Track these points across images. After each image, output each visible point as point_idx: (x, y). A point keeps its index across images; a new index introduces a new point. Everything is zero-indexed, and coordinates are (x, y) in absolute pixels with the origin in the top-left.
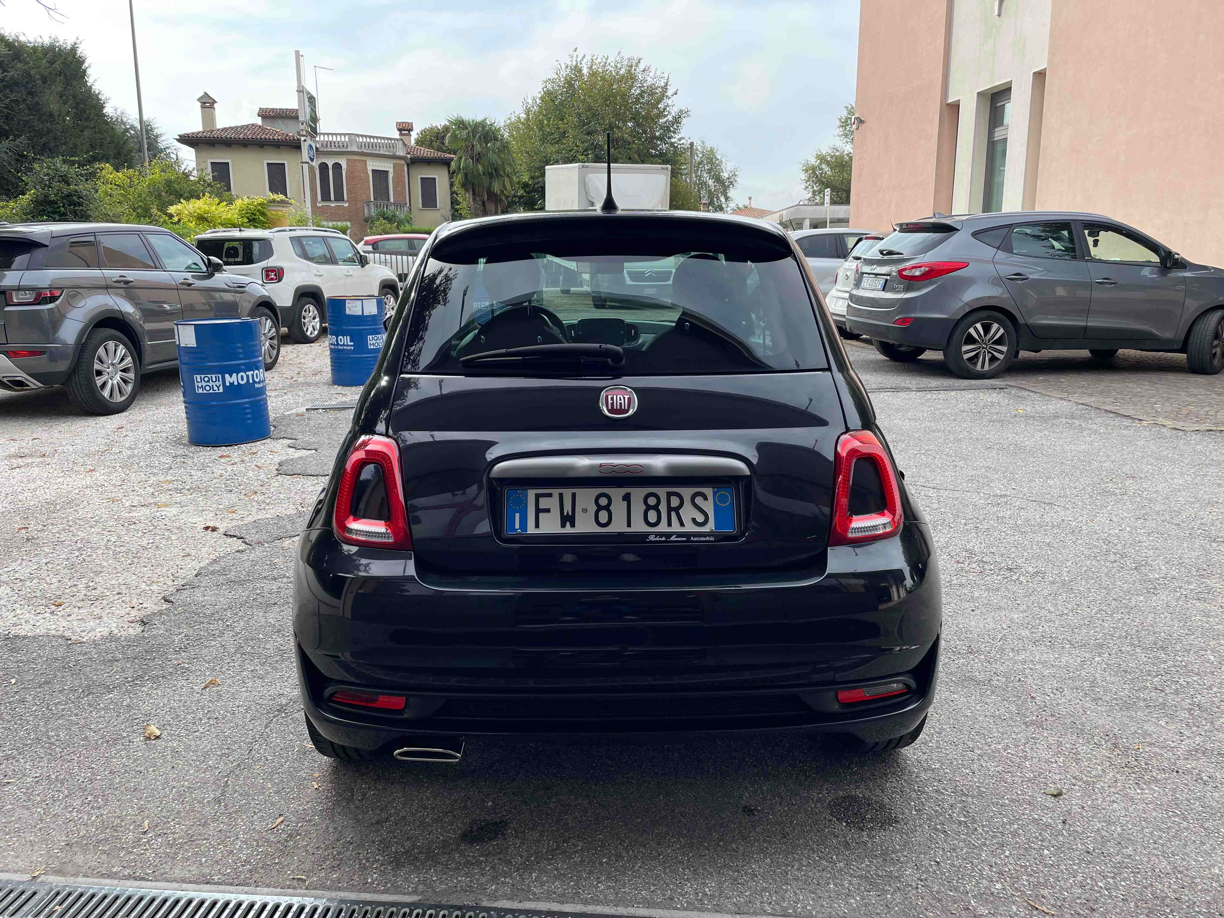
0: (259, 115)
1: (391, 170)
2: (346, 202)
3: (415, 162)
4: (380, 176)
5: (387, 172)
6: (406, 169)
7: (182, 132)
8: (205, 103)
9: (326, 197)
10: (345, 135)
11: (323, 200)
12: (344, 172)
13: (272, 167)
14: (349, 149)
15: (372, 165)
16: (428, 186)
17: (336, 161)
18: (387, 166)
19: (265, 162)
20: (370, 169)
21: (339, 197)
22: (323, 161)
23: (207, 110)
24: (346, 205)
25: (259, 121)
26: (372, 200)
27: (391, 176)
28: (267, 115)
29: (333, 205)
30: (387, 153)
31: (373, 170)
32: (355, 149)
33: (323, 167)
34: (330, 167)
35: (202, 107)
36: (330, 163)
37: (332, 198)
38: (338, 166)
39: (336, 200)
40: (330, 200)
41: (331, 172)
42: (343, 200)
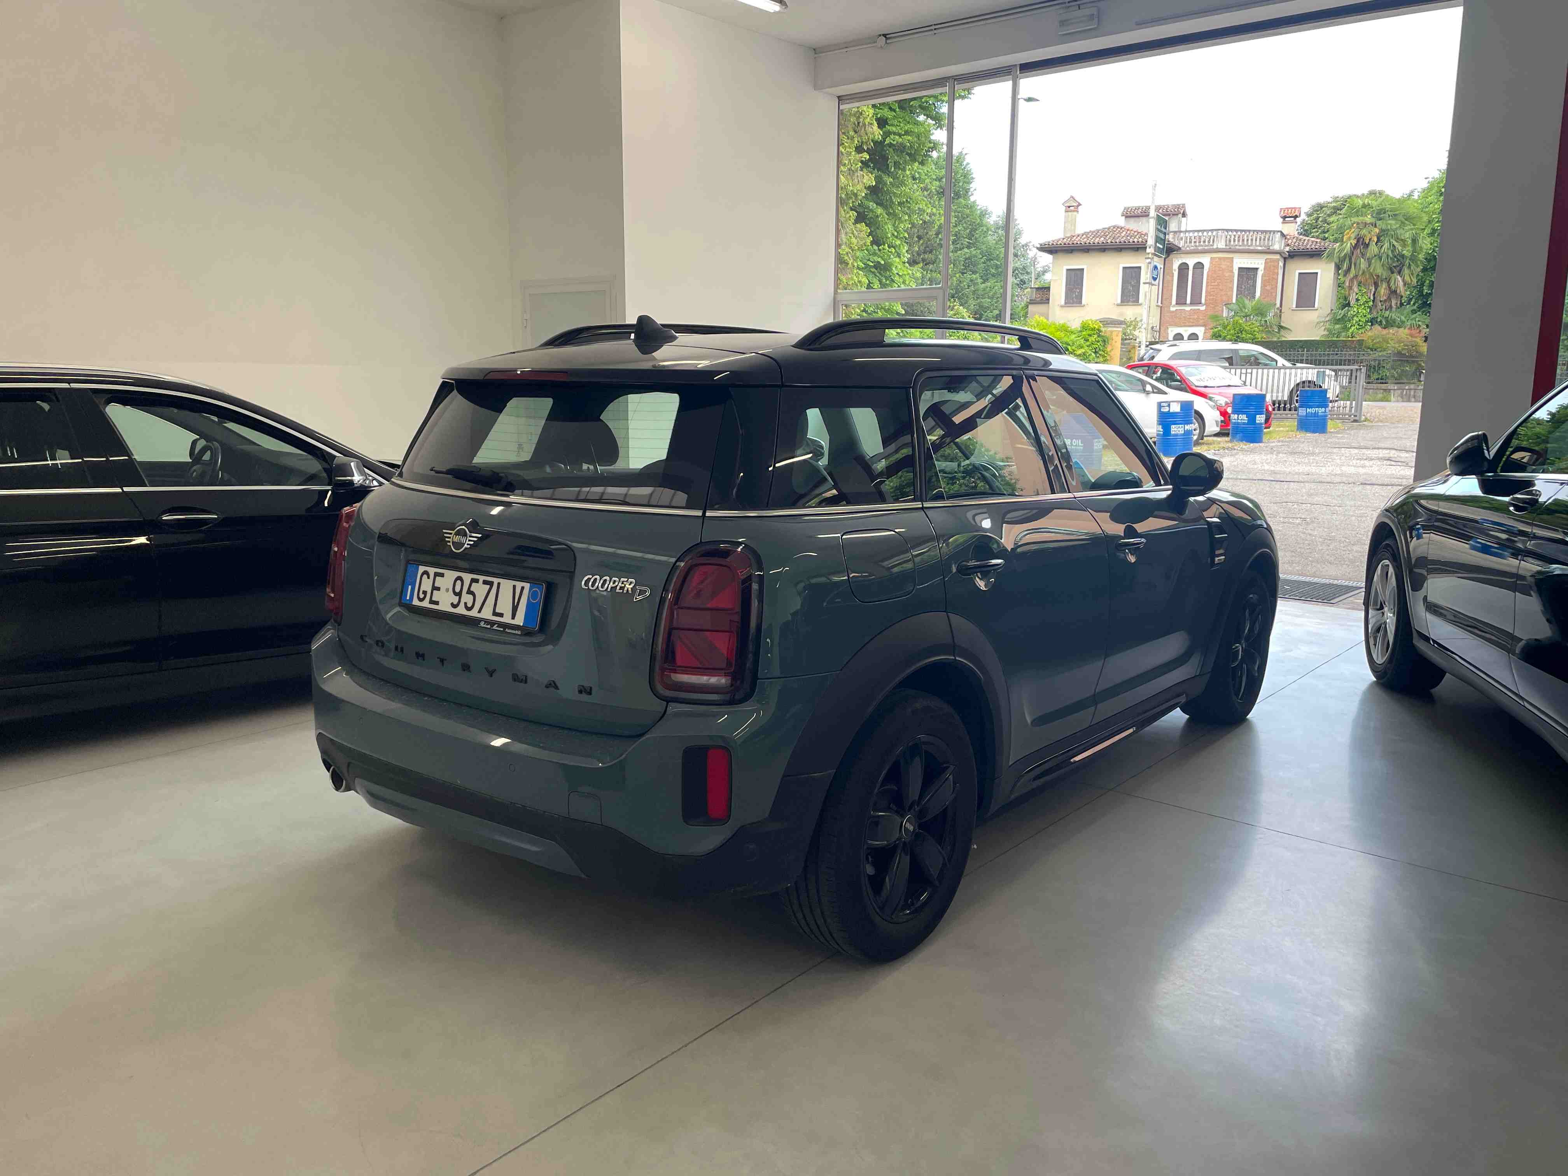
0: (1122, 216)
1: (1261, 267)
3: (1293, 255)
4: (1247, 274)
5: (1257, 269)
6: (1281, 264)
7: (1042, 242)
8: (1069, 207)
9: (1181, 301)
10: (1212, 230)
11: (1178, 304)
12: (1205, 273)
13: (1128, 271)
14: (1215, 247)
15: (1241, 262)
16: (1308, 282)
17: (1199, 260)
18: (1258, 262)
19: (1121, 267)
20: (1236, 266)
21: (1196, 301)
22: (1184, 261)
23: (1070, 214)
24: (1203, 308)
25: (1121, 222)
26: (1234, 301)
27: (1260, 273)
28: (1131, 214)
29: (1188, 308)
30: (1260, 248)
31: (1240, 268)
32: (1221, 245)
33: (1184, 268)
34: (1191, 268)
35: (1066, 211)
36: (1191, 261)
37: (1188, 301)
38: (1199, 266)
39: (1192, 303)
40: (1185, 304)
41: (1191, 273)
42: (1199, 303)
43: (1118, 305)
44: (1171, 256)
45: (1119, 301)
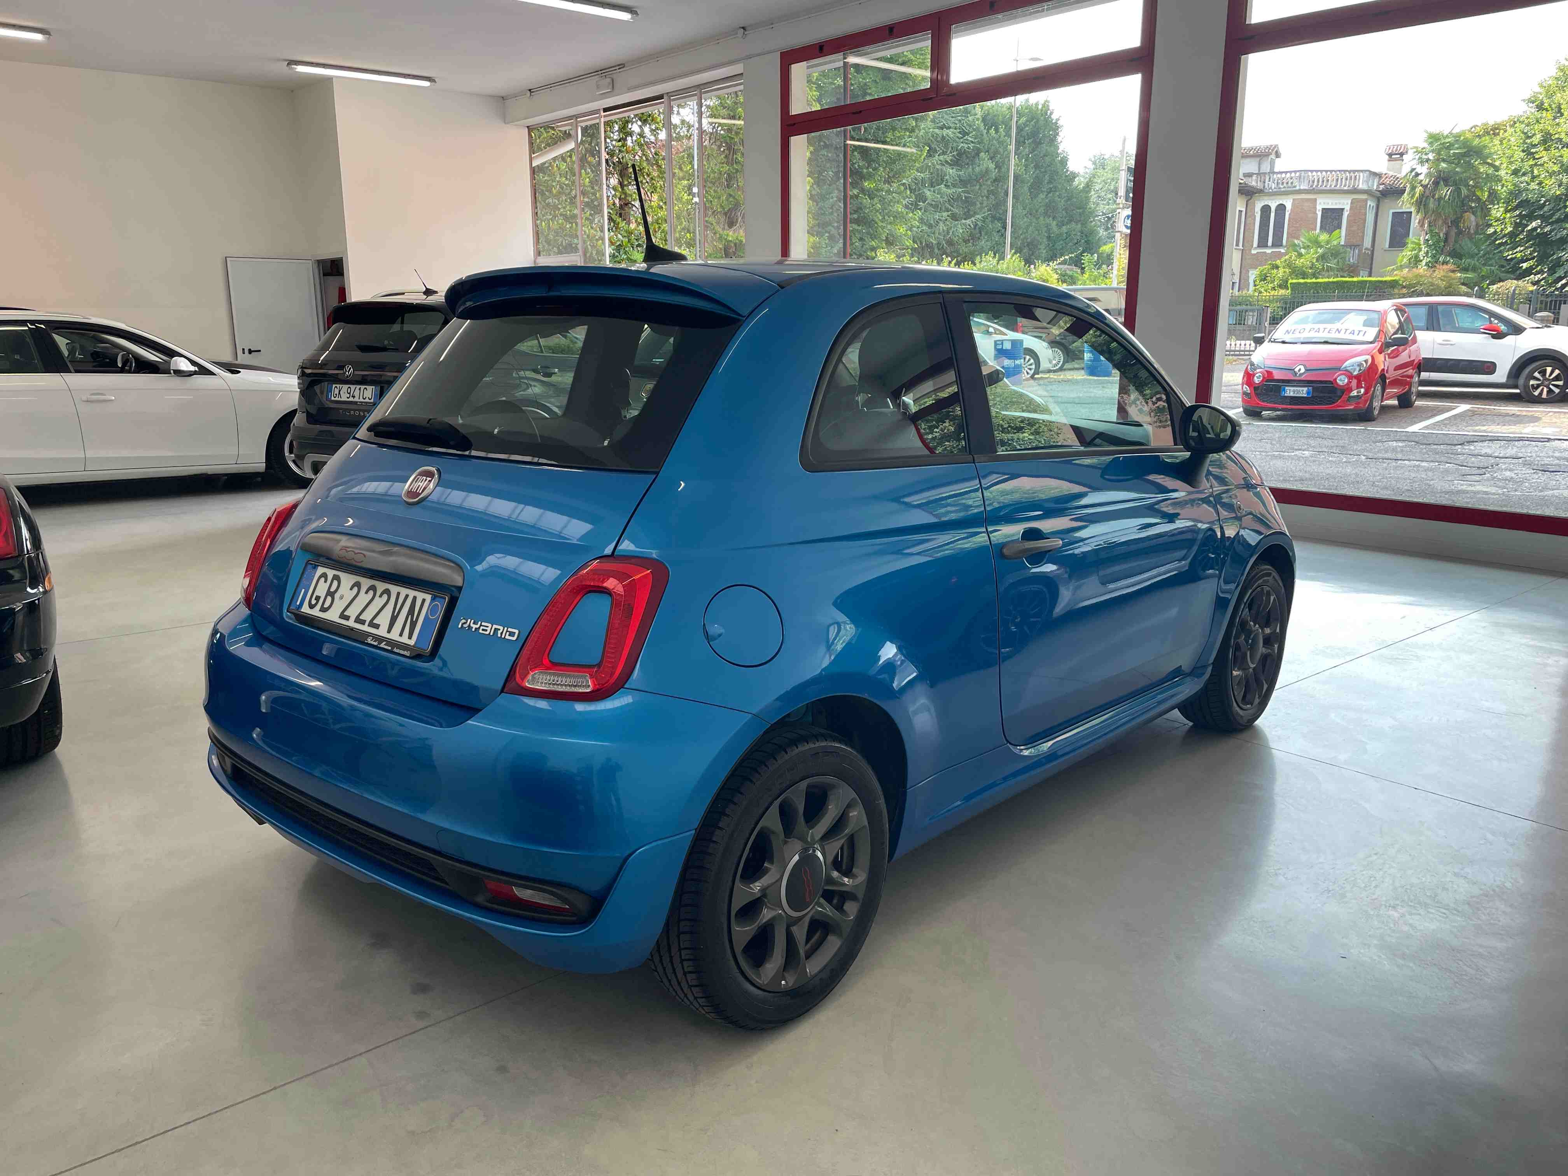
1: (1348, 208)
2: (1284, 247)
3: (1387, 194)
4: (1332, 215)
5: (1343, 209)
6: (1373, 204)
9: (1263, 243)
10: (1295, 172)
12: (1287, 214)
14: (1298, 188)
15: (1324, 203)
16: (1401, 221)
17: (1281, 202)
18: (1344, 203)
20: (1319, 207)
21: (1277, 243)
22: (1266, 203)
27: (1346, 214)
30: (1345, 188)
31: (1323, 209)
32: (1305, 186)
33: (1266, 209)
34: (1273, 209)
36: (1274, 203)
37: (1270, 243)
38: (1281, 208)
39: (1273, 245)
40: (1266, 246)
41: (1273, 215)
42: (1281, 245)
44: (1253, 198)
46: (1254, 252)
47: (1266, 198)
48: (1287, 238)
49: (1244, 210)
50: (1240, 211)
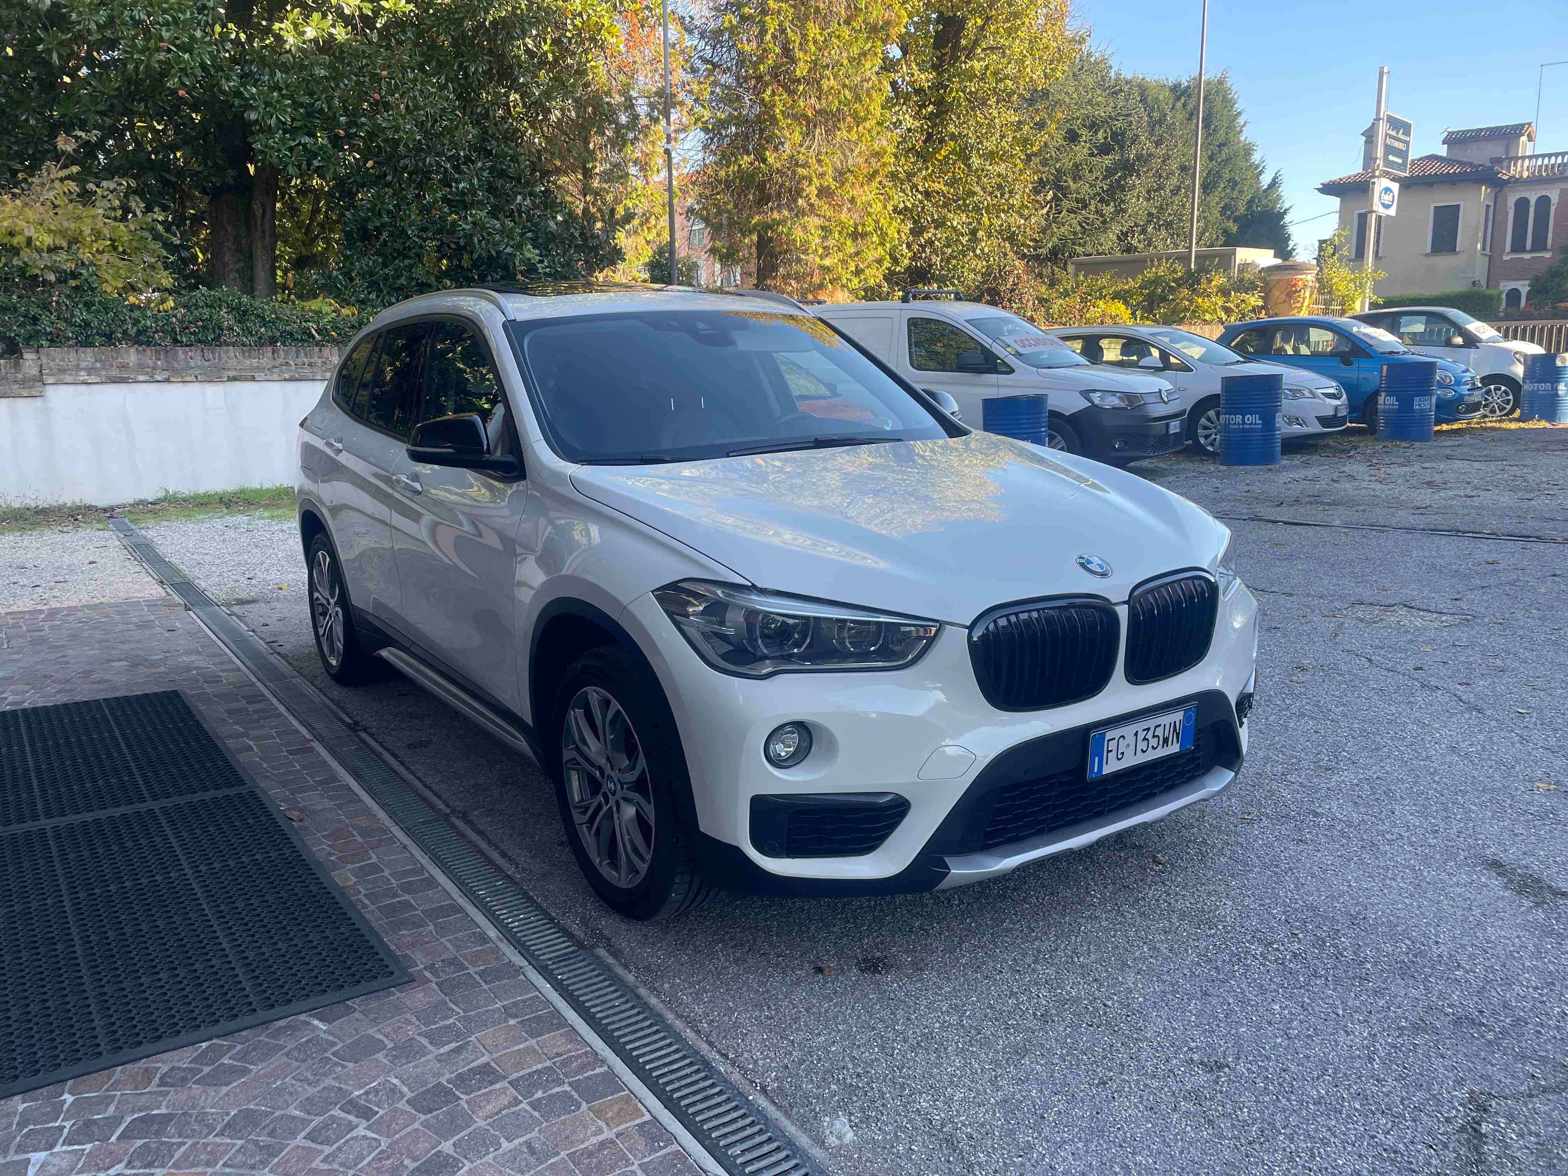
0: (1444, 142)
2: (1549, 251)
7: (1326, 180)
9: (1518, 246)
11: (1514, 250)
12: (1553, 209)
13: (1442, 211)
14: (1565, 175)
17: (1544, 193)
19: (1432, 206)
21: (1539, 245)
22: (1523, 196)
24: (1548, 255)
25: (1442, 151)
28: (1453, 140)
29: (1527, 256)
33: (1523, 204)
34: (1532, 203)
35: (1366, 143)
36: (1533, 195)
37: (1529, 244)
38: (1544, 201)
39: (1532, 250)
40: (1523, 250)
41: (1532, 210)
42: (1544, 248)
43: (1427, 255)
44: (1506, 189)
45: (1429, 250)
46: (1505, 258)
47: (1521, 188)
48: (1553, 239)
49: (1492, 204)
50: (1488, 206)
